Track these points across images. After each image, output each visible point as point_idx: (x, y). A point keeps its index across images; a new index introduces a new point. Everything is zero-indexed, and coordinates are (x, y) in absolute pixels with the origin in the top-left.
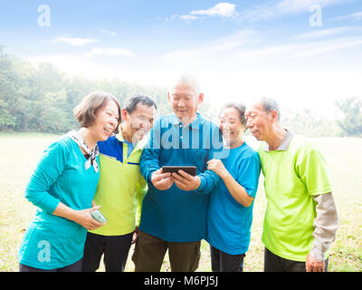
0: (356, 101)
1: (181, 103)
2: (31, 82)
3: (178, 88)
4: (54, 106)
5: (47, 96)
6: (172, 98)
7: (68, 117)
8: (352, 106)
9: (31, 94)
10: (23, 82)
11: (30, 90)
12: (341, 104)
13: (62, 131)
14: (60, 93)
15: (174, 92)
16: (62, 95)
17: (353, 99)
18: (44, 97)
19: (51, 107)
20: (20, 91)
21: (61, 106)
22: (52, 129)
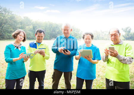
0: (129, 28)
1: (66, 32)
2: (21, 23)
3: (65, 27)
4: (29, 31)
5: (26, 27)
6: (63, 30)
7: (33, 34)
8: (128, 30)
9: (21, 27)
10: (19, 23)
11: (21, 26)
12: (124, 29)
13: (31, 39)
14: (30, 26)
15: (64, 28)
16: (31, 27)
17: (128, 28)
18: (25, 28)
19: (28, 31)
20: (18, 26)
21: (31, 31)
22: (28, 38)
